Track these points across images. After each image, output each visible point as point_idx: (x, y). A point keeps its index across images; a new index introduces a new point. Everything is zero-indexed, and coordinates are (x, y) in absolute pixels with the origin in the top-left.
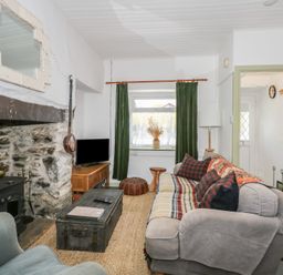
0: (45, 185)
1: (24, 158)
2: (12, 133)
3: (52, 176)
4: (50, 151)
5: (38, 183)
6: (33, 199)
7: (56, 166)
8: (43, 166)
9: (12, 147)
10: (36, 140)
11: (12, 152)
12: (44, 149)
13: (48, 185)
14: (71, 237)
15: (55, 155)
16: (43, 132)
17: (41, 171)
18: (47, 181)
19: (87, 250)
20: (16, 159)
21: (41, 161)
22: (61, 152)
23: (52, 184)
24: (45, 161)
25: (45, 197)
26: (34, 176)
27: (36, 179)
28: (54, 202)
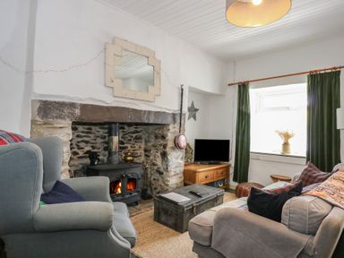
0: (161, 173)
1: (150, 151)
2: (144, 132)
3: (165, 167)
4: (165, 146)
5: (157, 171)
6: (153, 182)
7: (168, 159)
8: (160, 158)
9: (143, 141)
10: (156, 137)
11: (143, 146)
12: (161, 145)
13: (163, 173)
14: (162, 214)
15: (168, 150)
16: (160, 132)
17: (159, 161)
18: (162, 170)
19: (170, 227)
20: (145, 151)
21: (159, 154)
22: (172, 148)
23: (165, 173)
24: (161, 154)
25: (161, 182)
26: (154, 164)
27: (156, 168)
28: (166, 187)
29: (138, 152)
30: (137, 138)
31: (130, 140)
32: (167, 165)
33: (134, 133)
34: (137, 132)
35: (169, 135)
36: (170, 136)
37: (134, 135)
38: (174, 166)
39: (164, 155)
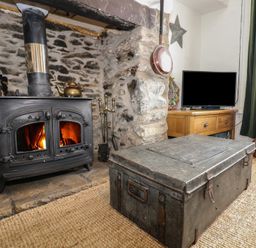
0: (129, 119)
1: (111, 85)
3: (136, 106)
4: (134, 71)
5: (123, 116)
6: (118, 135)
7: (139, 92)
8: (128, 93)
9: (101, 71)
10: (119, 58)
11: (101, 80)
12: (127, 71)
13: (132, 118)
15: (139, 76)
16: (126, 46)
17: (125, 99)
18: (130, 113)
20: (105, 87)
21: (125, 88)
23: (136, 118)
24: (129, 86)
25: (129, 134)
26: (119, 106)
27: (121, 111)
28: (138, 141)
29: (94, 89)
30: (89, 66)
31: (78, 68)
32: (139, 102)
33: (83, 56)
34: (90, 56)
35: (141, 47)
36: (143, 52)
37: (85, 61)
38: (151, 105)
39: (133, 86)
